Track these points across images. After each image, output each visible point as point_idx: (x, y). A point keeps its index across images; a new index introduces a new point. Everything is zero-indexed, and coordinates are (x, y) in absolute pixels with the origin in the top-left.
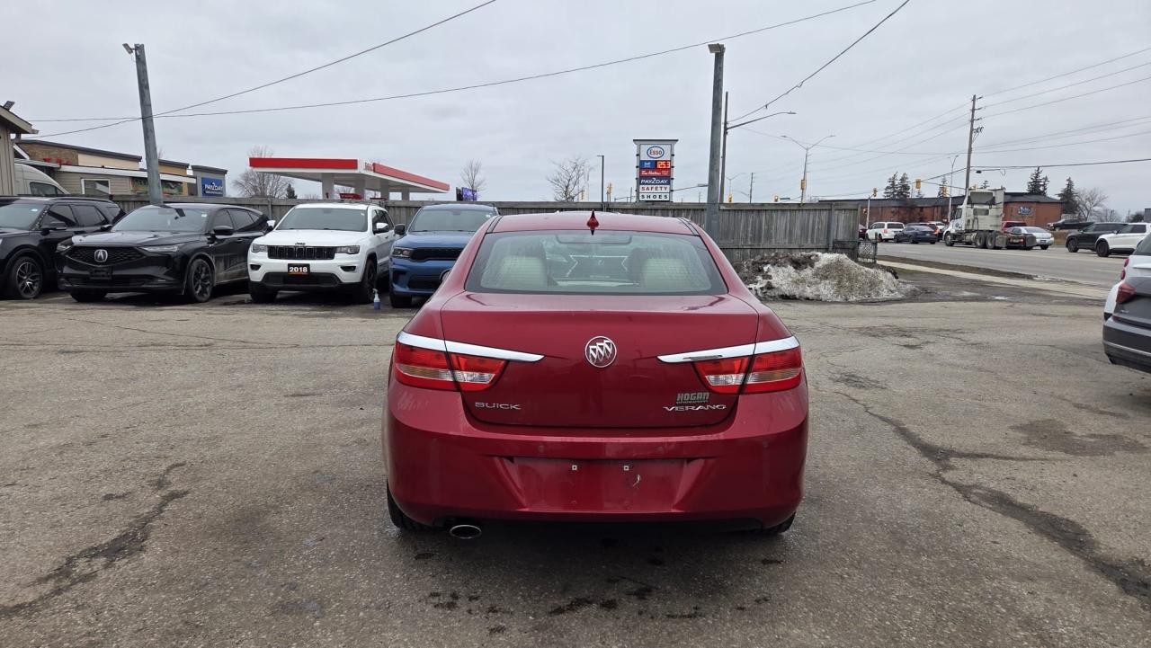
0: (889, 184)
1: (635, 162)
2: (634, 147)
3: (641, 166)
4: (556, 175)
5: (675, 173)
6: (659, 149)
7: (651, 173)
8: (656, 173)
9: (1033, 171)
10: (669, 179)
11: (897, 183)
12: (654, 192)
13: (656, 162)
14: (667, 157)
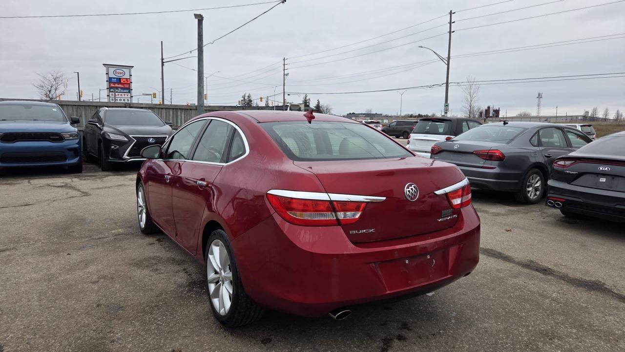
0: (242, 99)
1: (105, 78)
2: (104, 69)
3: (110, 80)
4: (40, 83)
5: (133, 86)
6: (122, 71)
7: (116, 85)
8: (120, 86)
9: (304, 96)
10: (129, 90)
11: (246, 98)
12: (122, 97)
13: (120, 79)
14: (127, 76)
